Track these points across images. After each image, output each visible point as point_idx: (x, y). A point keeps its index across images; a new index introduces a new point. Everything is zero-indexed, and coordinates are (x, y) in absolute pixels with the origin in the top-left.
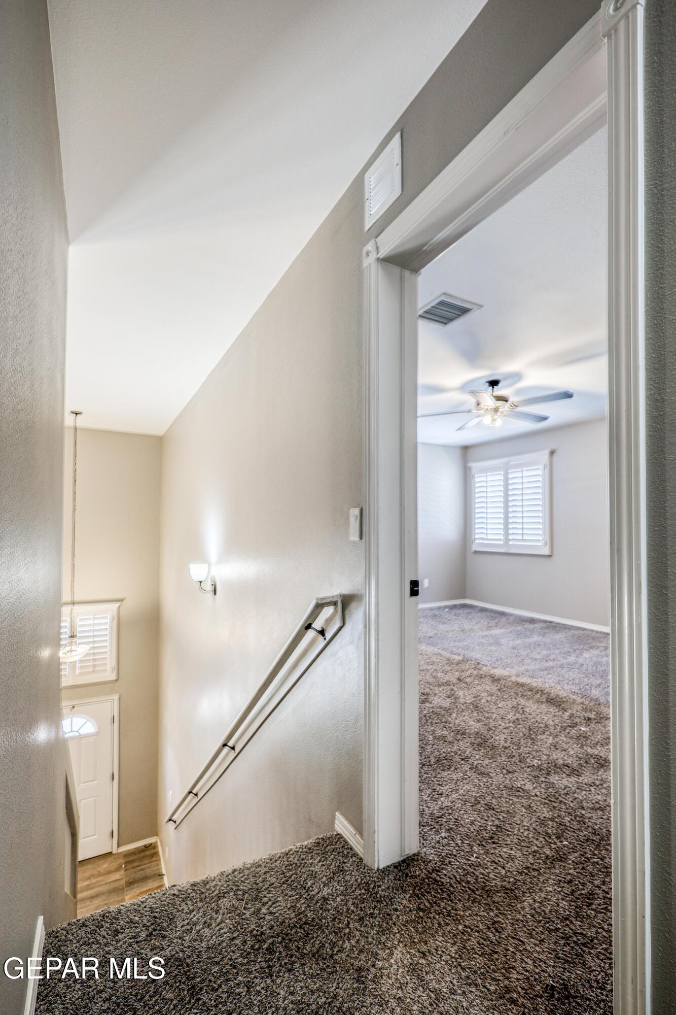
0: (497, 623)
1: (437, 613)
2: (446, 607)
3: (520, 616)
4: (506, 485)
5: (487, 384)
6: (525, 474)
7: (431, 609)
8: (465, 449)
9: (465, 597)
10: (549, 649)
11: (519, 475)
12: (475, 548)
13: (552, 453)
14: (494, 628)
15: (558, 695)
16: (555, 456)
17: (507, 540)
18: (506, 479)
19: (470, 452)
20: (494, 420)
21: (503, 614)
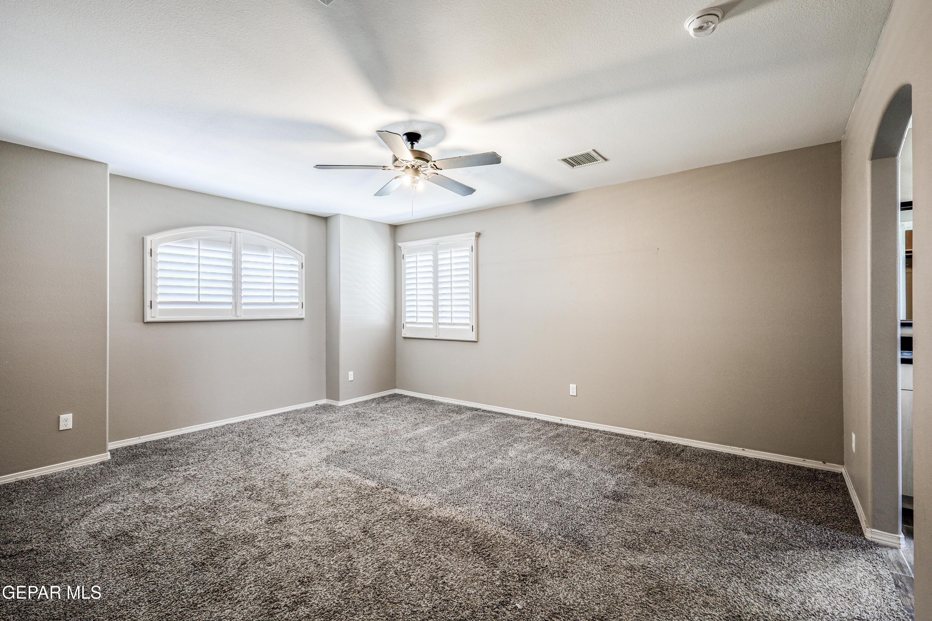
0: (423, 418)
1: (360, 410)
2: (373, 400)
3: (448, 405)
4: (436, 266)
5: (405, 137)
6: (454, 255)
7: (355, 405)
8: (394, 228)
9: (395, 387)
10: (475, 450)
11: (448, 255)
12: (405, 333)
13: (478, 235)
14: (420, 425)
15: (485, 535)
16: (481, 239)
17: (437, 324)
18: (436, 260)
19: (400, 231)
20: (415, 182)
21: (431, 403)
